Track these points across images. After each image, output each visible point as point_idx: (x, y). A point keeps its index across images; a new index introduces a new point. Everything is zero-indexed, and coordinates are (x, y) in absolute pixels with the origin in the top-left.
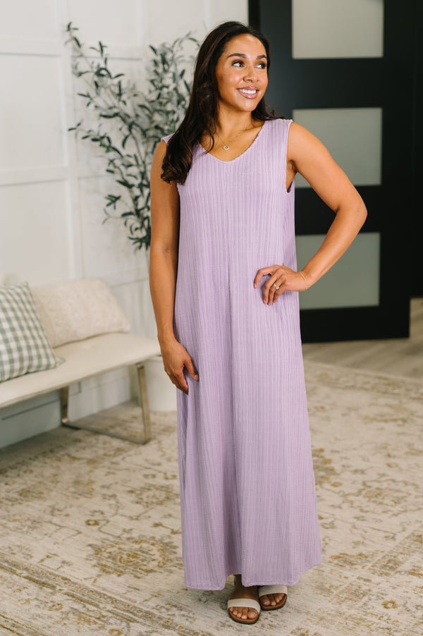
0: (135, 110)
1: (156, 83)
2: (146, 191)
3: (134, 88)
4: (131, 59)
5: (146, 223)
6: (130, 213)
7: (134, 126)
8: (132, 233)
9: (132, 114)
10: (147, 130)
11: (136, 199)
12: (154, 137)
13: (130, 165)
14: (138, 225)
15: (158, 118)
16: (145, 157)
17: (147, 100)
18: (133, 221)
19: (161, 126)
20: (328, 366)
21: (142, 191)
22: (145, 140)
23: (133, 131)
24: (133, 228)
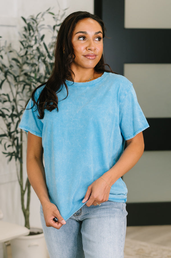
0: (10, 62)
1: (24, 44)
2: (16, 120)
3: (10, 46)
4: (9, 26)
5: (16, 142)
6: (5, 135)
7: (8, 74)
8: (6, 149)
9: (7, 64)
10: (18, 76)
11: (9, 125)
12: (23, 81)
13: (5, 101)
14: (11, 143)
15: (26, 68)
16: (16, 96)
17: (19, 55)
18: (6, 140)
19: (29, 74)
20: (143, 243)
21: (13, 120)
22: (16, 83)
23: (9, 77)
24: (7, 146)
